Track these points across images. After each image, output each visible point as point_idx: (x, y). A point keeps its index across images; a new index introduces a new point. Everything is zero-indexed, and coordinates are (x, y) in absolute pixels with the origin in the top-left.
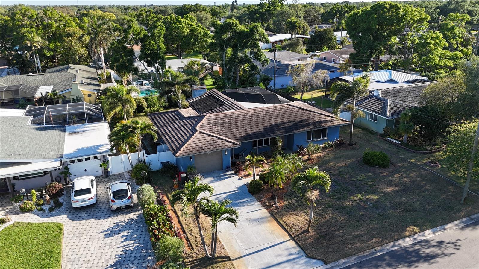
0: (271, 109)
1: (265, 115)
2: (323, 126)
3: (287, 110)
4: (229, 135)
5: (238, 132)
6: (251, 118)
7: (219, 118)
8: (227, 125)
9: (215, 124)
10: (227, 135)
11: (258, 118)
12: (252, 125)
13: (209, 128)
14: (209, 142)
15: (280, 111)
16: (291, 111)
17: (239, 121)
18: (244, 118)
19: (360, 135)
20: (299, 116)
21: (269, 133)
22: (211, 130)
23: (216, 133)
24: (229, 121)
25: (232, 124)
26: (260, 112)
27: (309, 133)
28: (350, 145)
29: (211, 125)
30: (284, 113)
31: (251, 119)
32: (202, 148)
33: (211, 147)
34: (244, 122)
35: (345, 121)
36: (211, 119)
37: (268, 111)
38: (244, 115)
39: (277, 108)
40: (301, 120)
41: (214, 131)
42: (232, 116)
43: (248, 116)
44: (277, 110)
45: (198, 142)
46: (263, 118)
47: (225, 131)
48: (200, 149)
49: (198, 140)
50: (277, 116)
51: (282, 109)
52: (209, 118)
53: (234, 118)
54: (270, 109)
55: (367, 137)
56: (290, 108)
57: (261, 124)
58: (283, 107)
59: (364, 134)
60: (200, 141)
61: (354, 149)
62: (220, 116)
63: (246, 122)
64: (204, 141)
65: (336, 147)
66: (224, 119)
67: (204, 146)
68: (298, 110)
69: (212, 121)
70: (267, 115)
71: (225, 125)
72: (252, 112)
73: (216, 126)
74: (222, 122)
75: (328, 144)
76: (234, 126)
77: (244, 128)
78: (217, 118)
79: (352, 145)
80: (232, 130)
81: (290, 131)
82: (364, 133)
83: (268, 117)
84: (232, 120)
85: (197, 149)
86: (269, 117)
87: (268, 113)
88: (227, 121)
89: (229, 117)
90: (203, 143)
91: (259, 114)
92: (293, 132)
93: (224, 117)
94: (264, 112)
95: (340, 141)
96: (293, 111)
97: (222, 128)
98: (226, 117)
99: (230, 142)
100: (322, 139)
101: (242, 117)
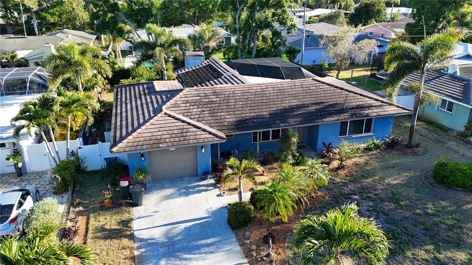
0: (287, 85)
1: (275, 94)
2: (367, 115)
3: (311, 88)
4: (213, 121)
5: (228, 117)
6: (253, 96)
7: (203, 95)
8: (213, 105)
9: (194, 103)
10: (209, 122)
11: (265, 98)
12: (252, 108)
13: (183, 108)
14: (176, 132)
15: (300, 89)
16: (318, 90)
17: (233, 101)
18: (243, 97)
19: (424, 132)
20: (330, 97)
21: (278, 122)
22: (185, 111)
23: (192, 117)
24: (218, 99)
25: (222, 105)
26: (269, 89)
27: (343, 124)
28: (409, 146)
29: (188, 105)
30: (307, 91)
31: (253, 99)
32: (159, 141)
33: (177, 139)
34: (240, 103)
35: (404, 109)
36: (190, 96)
37: (282, 88)
38: (244, 93)
39: (297, 84)
40: (332, 103)
41: (189, 114)
42: (224, 93)
43: (250, 94)
44: (297, 87)
45: (157, 130)
46: (272, 97)
47: (207, 115)
48: (156, 142)
49: (158, 126)
50: (295, 96)
51: (304, 86)
52: (189, 93)
53: (227, 95)
54: (284, 86)
55: (436, 135)
56: (317, 85)
57: (267, 107)
58: (307, 83)
59: (430, 130)
60: (161, 129)
61: (415, 154)
62: (205, 92)
63: (245, 103)
64: (167, 129)
65: (385, 149)
66: (211, 97)
67: (164, 137)
68: (328, 89)
69: (190, 98)
70: (279, 94)
71: (209, 106)
72: (257, 88)
73: (196, 107)
74: (207, 100)
75: (374, 143)
76: (224, 107)
77: (239, 112)
78: (201, 95)
79: (412, 147)
80: (219, 114)
81: (312, 121)
82: (429, 128)
83: (280, 97)
84: (222, 99)
85: (151, 142)
86: (283, 96)
87: (281, 91)
88: (214, 99)
89: (220, 93)
90: (165, 133)
91: (267, 92)
92: (316, 121)
93: (212, 94)
94: (276, 89)
95: (393, 140)
96: (321, 90)
97: (204, 109)
98: (215, 93)
99: (210, 133)
100: (364, 134)
101: (239, 95)
